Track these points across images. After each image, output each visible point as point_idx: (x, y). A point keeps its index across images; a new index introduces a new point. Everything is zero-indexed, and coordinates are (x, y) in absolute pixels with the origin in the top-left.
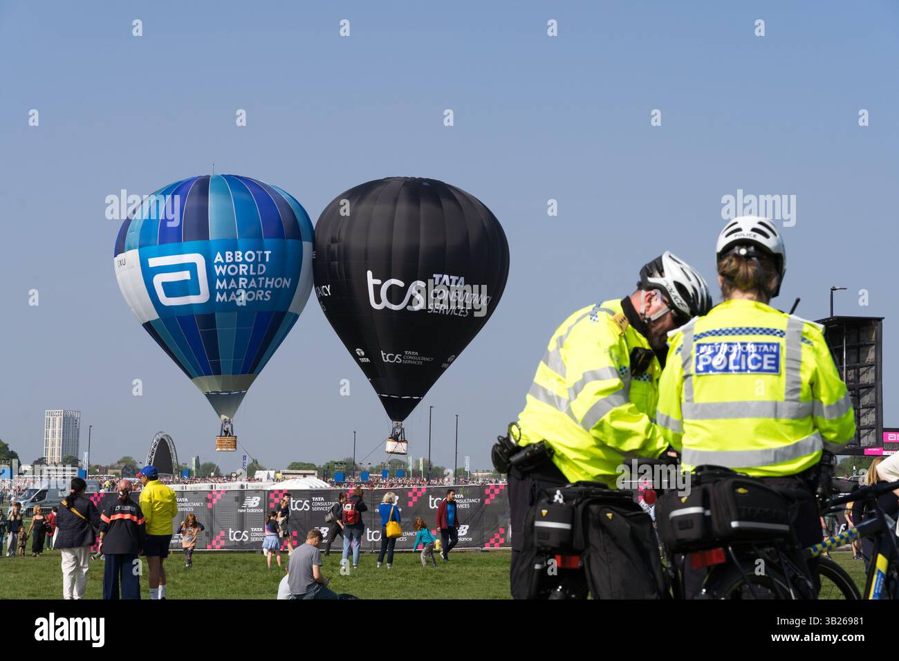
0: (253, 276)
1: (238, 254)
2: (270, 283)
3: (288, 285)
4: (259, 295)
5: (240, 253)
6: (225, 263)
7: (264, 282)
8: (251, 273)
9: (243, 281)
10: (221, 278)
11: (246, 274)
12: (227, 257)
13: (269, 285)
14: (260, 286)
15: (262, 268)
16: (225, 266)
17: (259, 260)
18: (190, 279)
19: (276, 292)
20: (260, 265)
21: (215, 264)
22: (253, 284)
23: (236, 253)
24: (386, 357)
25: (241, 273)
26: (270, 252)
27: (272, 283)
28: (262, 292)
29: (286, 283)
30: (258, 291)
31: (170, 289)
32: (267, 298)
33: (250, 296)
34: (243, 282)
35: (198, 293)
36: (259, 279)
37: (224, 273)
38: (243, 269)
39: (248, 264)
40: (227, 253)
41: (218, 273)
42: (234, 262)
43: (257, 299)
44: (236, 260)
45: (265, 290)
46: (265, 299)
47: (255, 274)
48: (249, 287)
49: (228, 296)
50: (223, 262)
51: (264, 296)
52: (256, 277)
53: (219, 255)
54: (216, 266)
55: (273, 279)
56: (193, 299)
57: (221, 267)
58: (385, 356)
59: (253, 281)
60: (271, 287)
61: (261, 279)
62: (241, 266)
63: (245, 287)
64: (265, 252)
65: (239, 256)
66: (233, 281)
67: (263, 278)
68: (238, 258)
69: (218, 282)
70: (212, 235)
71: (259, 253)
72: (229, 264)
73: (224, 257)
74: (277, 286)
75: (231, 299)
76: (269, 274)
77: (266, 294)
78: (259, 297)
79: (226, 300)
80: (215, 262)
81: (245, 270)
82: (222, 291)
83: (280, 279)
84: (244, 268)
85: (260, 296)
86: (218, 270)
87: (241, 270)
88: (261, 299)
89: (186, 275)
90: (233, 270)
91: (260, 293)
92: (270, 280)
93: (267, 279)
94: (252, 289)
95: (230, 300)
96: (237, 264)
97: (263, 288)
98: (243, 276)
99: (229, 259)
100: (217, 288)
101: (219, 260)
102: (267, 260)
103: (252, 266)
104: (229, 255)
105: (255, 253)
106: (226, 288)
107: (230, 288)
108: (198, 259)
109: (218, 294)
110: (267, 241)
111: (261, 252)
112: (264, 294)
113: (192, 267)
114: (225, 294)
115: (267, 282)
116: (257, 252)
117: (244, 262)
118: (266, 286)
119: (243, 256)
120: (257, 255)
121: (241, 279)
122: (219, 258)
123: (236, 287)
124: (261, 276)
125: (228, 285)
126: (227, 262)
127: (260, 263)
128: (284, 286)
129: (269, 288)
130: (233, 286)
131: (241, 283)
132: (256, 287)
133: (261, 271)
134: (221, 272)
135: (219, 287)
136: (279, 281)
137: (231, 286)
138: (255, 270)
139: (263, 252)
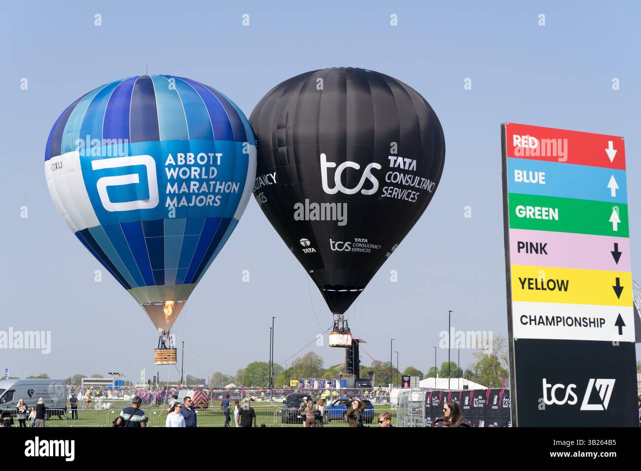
0: (204, 180)
1: (190, 157)
2: (220, 187)
3: (236, 190)
4: (209, 200)
5: (192, 155)
6: (177, 166)
7: (215, 186)
8: (204, 177)
9: (195, 185)
10: (172, 181)
11: (198, 177)
12: (179, 159)
13: (220, 190)
14: (211, 191)
15: (213, 171)
16: (177, 169)
17: (211, 163)
18: (139, 182)
19: (225, 198)
20: (211, 168)
21: (167, 166)
22: (204, 188)
23: (188, 154)
25: (192, 177)
26: (220, 155)
27: (222, 187)
28: (212, 196)
29: (235, 187)
30: (209, 196)
31: (115, 193)
32: (217, 203)
33: (201, 201)
35: (146, 197)
36: (210, 183)
37: (175, 177)
38: (195, 173)
39: (201, 167)
40: (179, 155)
41: (169, 177)
42: (186, 165)
43: (207, 205)
44: (188, 163)
45: (215, 196)
46: (215, 205)
47: (206, 177)
48: (200, 192)
50: (174, 164)
51: (214, 202)
52: (208, 181)
53: (170, 157)
54: (167, 169)
55: (224, 183)
56: (140, 205)
57: (172, 170)
59: (205, 185)
60: (222, 192)
61: (212, 183)
62: (193, 169)
63: (196, 191)
64: (217, 155)
65: (192, 159)
66: (184, 185)
67: (214, 182)
68: (190, 161)
69: (169, 186)
70: (163, 135)
71: (211, 155)
72: (180, 167)
73: (176, 159)
74: (227, 191)
75: (181, 204)
76: (220, 178)
77: (217, 200)
78: (209, 202)
79: (176, 206)
80: (166, 164)
81: (197, 174)
82: (172, 196)
83: (230, 183)
84: (196, 171)
85: (211, 201)
86: (170, 173)
87: (193, 173)
88: (211, 204)
89: (135, 179)
90: (184, 173)
91: (210, 198)
92: (221, 185)
93: (218, 183)
94: (204, 194)
95: (180, 206)
96: (189, 167)
97: (213, 193)
98: (195, 179)
99: (181, 161)
100: (167, 192)
101: (170, 162)
102: (219, 163)
103: (204, 168)
104: (181, 157)
105: (207, 155)
106: (177, 192)
107: (181, 192)
108: (149, 162)
109: (168, 199)
110: (217, 144)
111: (213, 154)
112: (215, 199)
113: (142, 170)
114: (175, 199)
115: (218, 187)
116: (210, 154)
117: (196, 164)
118: (217, 191)
119: (195, 158)
120: (209, 157)
121: (192, 183)
122: (170, 160)
123: (187, 192)
124: (213, 180)
125: (179, 189)
126: (179, 164)
127: (212, 166)
128: (232, 192)
129: (219, 193)
130: (184, 190)
131: (192, 187)
132: (207, 191)
133: (213, 174)
134: (172, 175)
135: (170, 191)
136: (229, 186)
137: (182, 190)
138: (207, 173)
139: (215, 154)
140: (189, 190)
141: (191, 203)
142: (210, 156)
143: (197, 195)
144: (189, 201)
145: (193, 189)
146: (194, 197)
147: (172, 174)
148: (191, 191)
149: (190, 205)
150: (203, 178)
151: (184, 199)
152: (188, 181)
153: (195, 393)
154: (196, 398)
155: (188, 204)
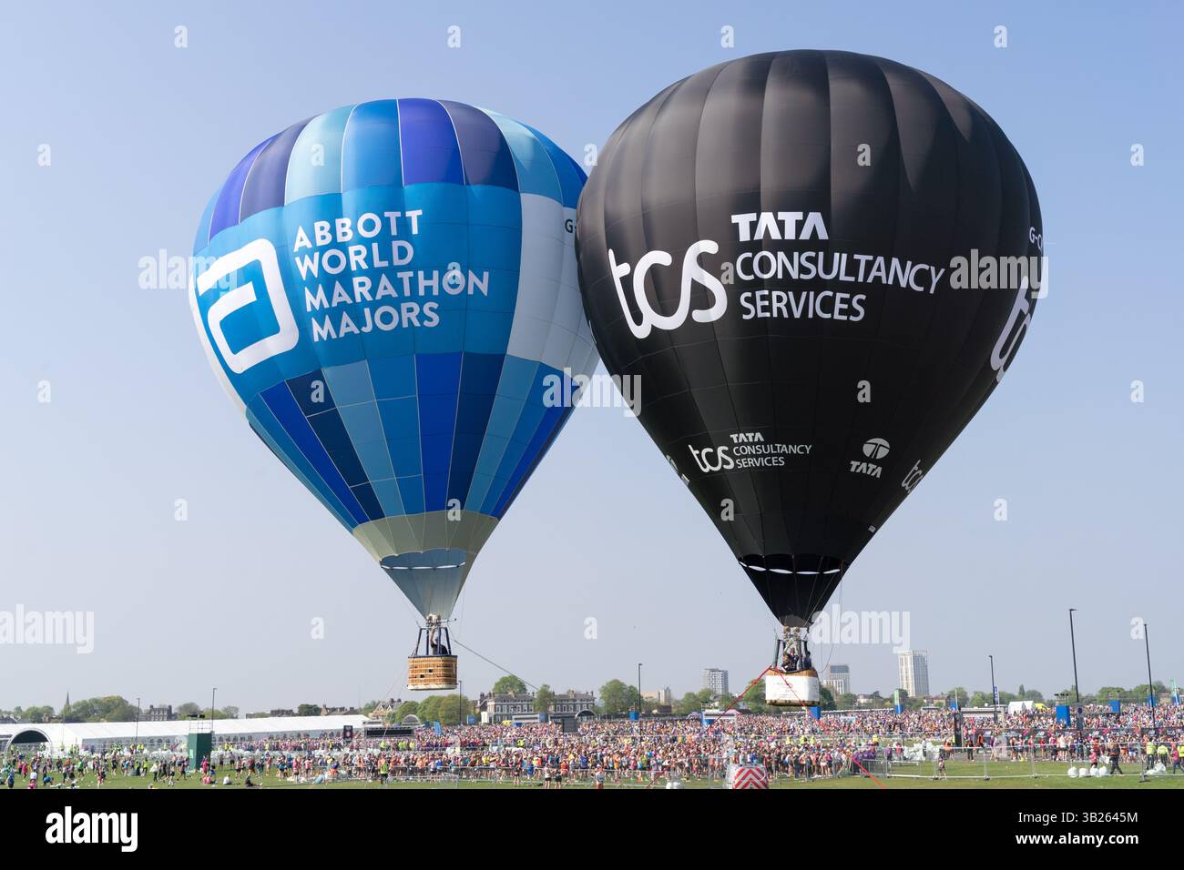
0: (381, 270)
1: (343, 225)
2: (428, 283)
3: (484, 288)
4: (409, 315)
5: (347, 221)
6: (315, 248)
7: (414, 281)
8: (377, 263)
9: (362, 284)
10: (312, 283)
11: (364, 266)
12: (318, 234)
13: (428, 289)
14: (407, 293)
15: (403, 253)
16: (317, 255)
17: (394, 232)
18: (256, 300)
20: (396, 244)
21: (296, 254)
22: (386, 288)
23: (338, 222)
25: (354, 268)
26: (419, 212)
27: (434, 283)
28: (415, 306)
29: (479, 283)
30: (404, 306)
32: (431, 320)
33: (386, 318)
34: (361, 286)
35: (275, 328)
36: (400, 275)
37: (315, 273)
38: (357, 258)
39: (367, 243)
40: (318, 225)
41: (304, 274)
42: (335, 244)
43: (405, 325)
44: (340, 239)
45: (421, 303)
46: (426, 323)
47: (385, 264)
48: (378, 297)
49: (337, 327)
50: (309, 246)
51: (422, 317)
52: (390, 272)
53: (301, 233)
54: (298, 259)
55: (436, 274)
56: (271, 347)
57: (307, 259)
59: (384, 280)
60: (436, 292)
61: (405, 276)
62: (352, 250)
63: (369, 298)
64: (408, 214)
65: (346, 229)
66: (338, 288)
67: (411, 274)
68: (344, 234)
69: (308, 295)
71: (393, 216)
72: (323, 250)
73: (312, 238)
74: (451, 291)
75: (344, 330)
76: (424, 264)
77: (427, 311)
78: (409, 320)
79: (334, 336)
80: (296, 250)
81: (360, 259)
82: (320, 315)
84: (358, 253)
85: (413, 316)
86: (304, 267)
87: (353, 258)
88: (417, 324)
89: (249, 293)
90: (334, 261)
91: (410, 310)
92: (428, 277)
93: (421, 274)
94: (387, 300)
95: (342, 335)
96: (343, 247)
97: (414, 297)
98: (361, 272)
99: (324, 238)
100: (309, 309)
101: (302, 244)
102: (415, 231)
104: (322, 228)
105: (382, 216)
106: (326, 305)
107: (334, 304)
108: (265, 252)
109: (314, 323)
110: (413, 190)
111: (398, 214)
112: (421, 311)
114: (327, 322)
115: (422, 283)
116: (387, 214)
117: (357, 239)
118: (422, 292)
119: (354, 228)
120: (386, 222)
121: (356, 281)
122: (301, 241)
123: (349, 301)
124: (404, 268)
125: (329, 297)
126: (318, 244)
127: (396, 238)
128: (471, 293)
129: (429, 296)
130: (341, 299)
131: (357, 290)
132: (395, 295)
133: (403, 256)
134: (309, 270)
135: (312, 306)
137: (336, 300)
138: (386, 254)
139: (403, 214)
140: (353, 297)
141: (366, 326)
142: (388, 218)
143: (374, 306)
144: (360, 321)
145: (361, 294)
146: (367, 311)
147: (308, 268)
148: (358, 299)
149: (364, 329)
150: (376, 266)
151: (346, 318)
152: (346, 278)
155: (359, 329)
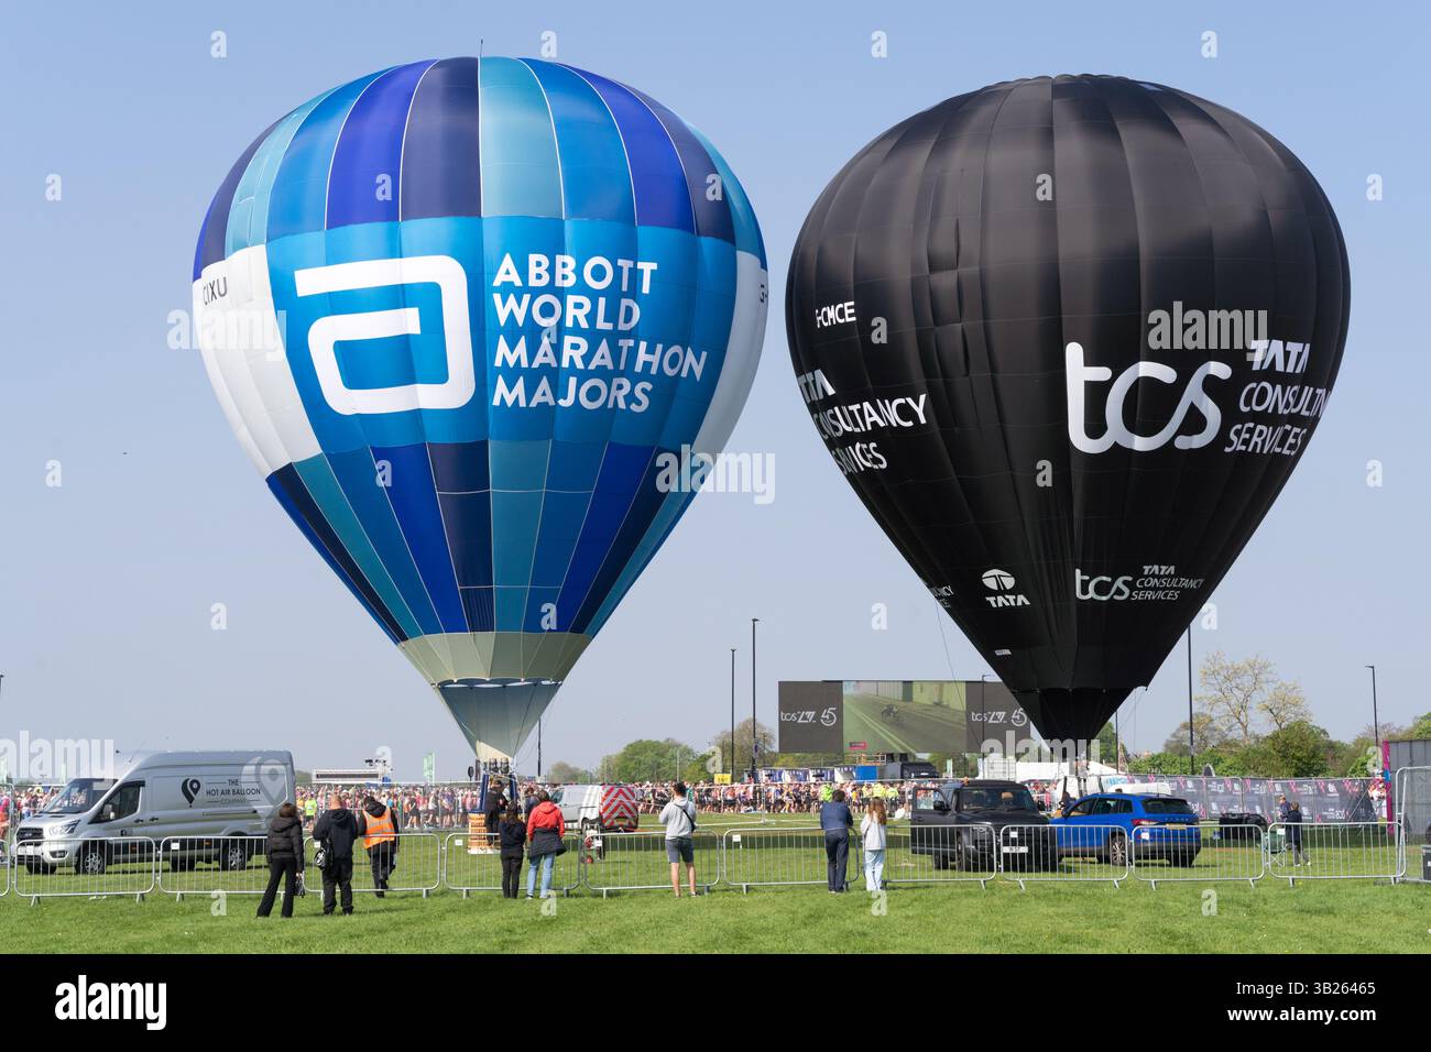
0: (604, 333)
1: (564, 265)
2: (649, 358)
3: (698, 370)
4: (617, 394)
5: (571, 262)
6: (526, 288)
7: (633, 352)
8: (601, 325)
9: (575, 347)
10: (512, 333)
11: (584, 324)
12: (533, 270)
13: (647, 365)
14: (622, 367)
15: (629, 311)
16: (526, 298)
17: (625, 288)
18: (419, 332)
19: (666, 389)
20: (625, 302)
21: (497, 290)
22: (602, 357)
23: (559, 259)
24: (1084, 587)
25: (569, 323)
26: (654, 266)
27: (655, 359)
28: (626, 383)
29: (693, 363)
30: (616, 381)
31: (359, 362)
32: (639, 403)
33: (593, 394)
34: (574, 349)
35: (441, 376)
36: (621, 342)
37: (520, 319)
39: (594, 296)
40: (533, 258)
41: (503, 317)
42: (551, 288)
43: (610, 405)
44: (559, 283)
45: (634, 381)
46: (634, 407)
47: (609, 326)
48: (592, 367)
50: (518, 283)
51: (631, 398)
52: (614, 337)
53: (508, 262)
54: (497, 298)
55: (659, 347)
56: (425, 397)
57: (512, 299)
58: (1085, 585)
59: (604, 347)
60: (654, 371)
61: (626, 344)
62: (571, 299)
63: (580, 365)
64: (640, 265)
65: (568, 271)
66: (546, 345)
67: (631, 343)
68: (564, 277)
69: (503, 346)
70: (492, 201)
71: (625, 264)
72: (536, 293)
73: (523, 271)
74: (670, 372)
75: (537, 399)
76: (649, 333)
77: (638, 393)
78: (616, 400)
79: (522, 403)
80: (497, 283)
81: (581, 314)
82: (511, 375)
83: (676, 349)
84: (579, 306)
85: (621, 395)
86: (505, 309)
87: (571, 312)
88: (622, 405)
89: (408, 321)
90: (547, 310)
91: (620, 387)
92: (651, 350)
93: (643, 345)
94: (601, 372)
95: (534, 404)
96: (561, 294)
97: (628, 373)
98: (576, 330)
99: (539, 277)
100: (498, 363)
101: (508, 279)
102: (646, 289)
104: (539, 264)
105: (614, 264)
106: (524, 364)
107: (535, 365)
108: (449, 275)
109: (501, 382)
110: (646, 234)
111: (630, 264)
112: (632, 390)
113: (427, 298)
114: (520, 384)
115: (642, 356)
116: (621, 262)
117: (580, 287)
118: (638, 368)
119: (579, 272)
120: (618, 271)
121: (568, 340)
122: (506, 272)
123: (554, 365)
124: (627, 335)
125: (532, 355)
126: (531, 284)
127: (625, 295)
128: (684, 374)
129: (645, 374)
130: (546, 360)
131: (567, 352)
132: (610, 366)
133: (628, 319)
134: (511, 314)
135: (505, 360)
136: (675, 357)
137: (539, 360)
138: (611, 315)
139: (635, 264)
140: (559, 360)
141: (565, 399)
142: (621, 268)
143: (583, 376)
144: (559, 391)
145: (571, 357)
146: (573, 381)
147: (512, 312)
148: (565, 364)
149: (562, 402)
150: (598, 327)
151: (544, 384)
152: (557, 334)
153: (604, 793)
154: (609, 805)
155: (556, 400)
